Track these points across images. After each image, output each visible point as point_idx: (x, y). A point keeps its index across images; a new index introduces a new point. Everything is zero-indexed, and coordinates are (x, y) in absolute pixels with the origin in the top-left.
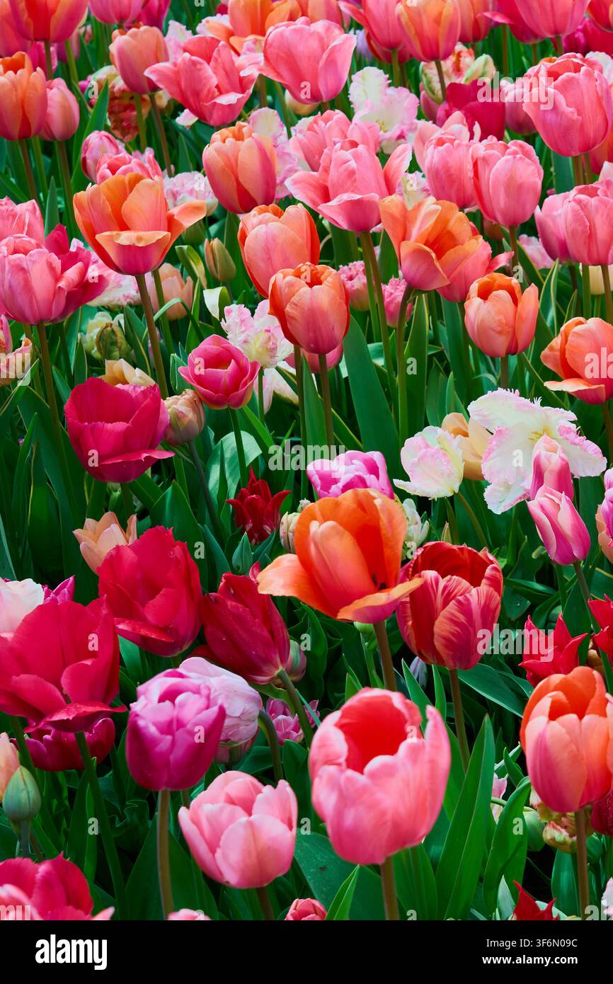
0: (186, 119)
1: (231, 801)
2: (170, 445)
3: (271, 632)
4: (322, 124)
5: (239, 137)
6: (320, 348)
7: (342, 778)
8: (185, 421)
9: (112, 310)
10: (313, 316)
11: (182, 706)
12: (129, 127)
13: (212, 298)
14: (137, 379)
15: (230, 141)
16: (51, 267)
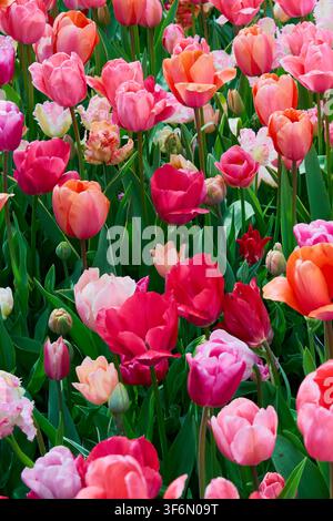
0: (222, 20)
1: (240, 415)
2: (207, 206)
3: (261, 318)
4: (301, 29)
5: (254, 33)
6: (295, 158)
7: (317, 412)
8: (216, 193)
9: (172, 126)
10: (292, 139)
11: (222, 360)
12: (187, 23)
13: (233, 123)
14: (188, 167)
15: (249, 35)
16: (149, 101)
